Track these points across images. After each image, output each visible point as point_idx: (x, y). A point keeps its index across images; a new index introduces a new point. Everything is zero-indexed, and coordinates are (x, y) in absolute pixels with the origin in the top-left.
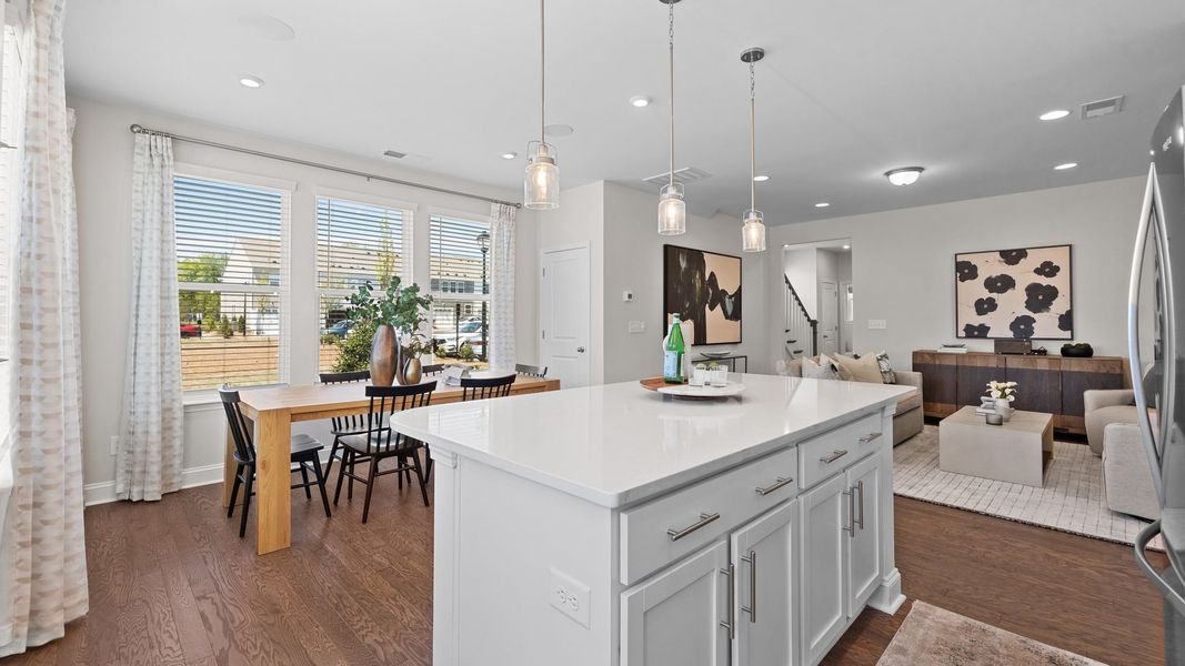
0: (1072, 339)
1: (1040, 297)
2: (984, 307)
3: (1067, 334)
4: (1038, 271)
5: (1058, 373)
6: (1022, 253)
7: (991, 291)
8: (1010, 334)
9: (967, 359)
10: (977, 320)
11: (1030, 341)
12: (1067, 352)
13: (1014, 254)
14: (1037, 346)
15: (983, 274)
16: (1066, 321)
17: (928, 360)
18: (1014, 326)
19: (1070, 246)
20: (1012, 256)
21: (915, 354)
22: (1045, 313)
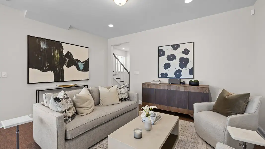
0: (193, 78)
1: (184, 62)
2: (167, 66)
3: (192, 76)
4: (183, 53)
5: (187, 92)
6: (178, 46)
7: (169, 61)
8: (174, 76)
9: (158, 86)
10: (164, 71)
11: (180, 79)
12: (191, 84)
13: (176, 46)
14: (182, 81)
15: (167, 54)
16: (191, 72)
17: (147, 86)
18: (175, 73)
19: (193, 42)
20: (175, 47)
21: (143, 84)
22: (185, 69)
